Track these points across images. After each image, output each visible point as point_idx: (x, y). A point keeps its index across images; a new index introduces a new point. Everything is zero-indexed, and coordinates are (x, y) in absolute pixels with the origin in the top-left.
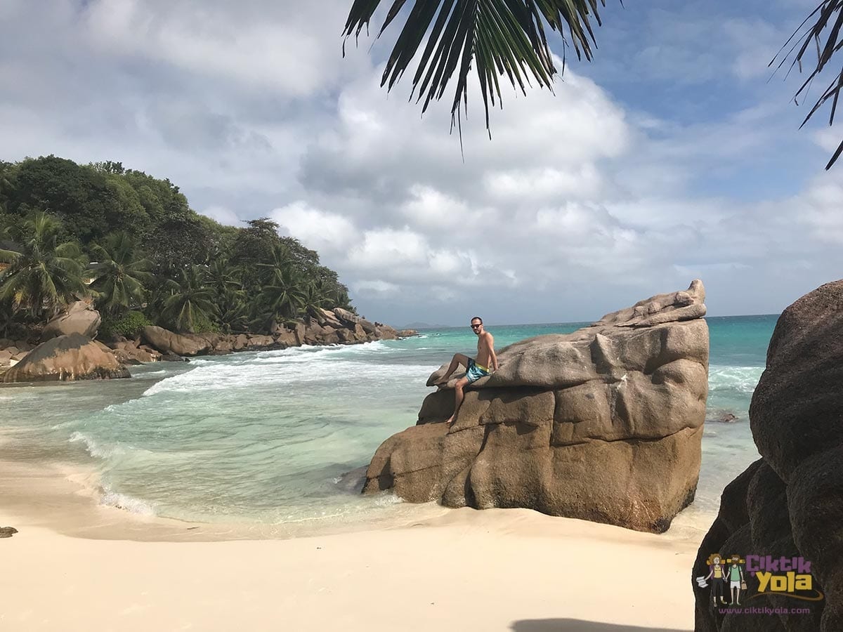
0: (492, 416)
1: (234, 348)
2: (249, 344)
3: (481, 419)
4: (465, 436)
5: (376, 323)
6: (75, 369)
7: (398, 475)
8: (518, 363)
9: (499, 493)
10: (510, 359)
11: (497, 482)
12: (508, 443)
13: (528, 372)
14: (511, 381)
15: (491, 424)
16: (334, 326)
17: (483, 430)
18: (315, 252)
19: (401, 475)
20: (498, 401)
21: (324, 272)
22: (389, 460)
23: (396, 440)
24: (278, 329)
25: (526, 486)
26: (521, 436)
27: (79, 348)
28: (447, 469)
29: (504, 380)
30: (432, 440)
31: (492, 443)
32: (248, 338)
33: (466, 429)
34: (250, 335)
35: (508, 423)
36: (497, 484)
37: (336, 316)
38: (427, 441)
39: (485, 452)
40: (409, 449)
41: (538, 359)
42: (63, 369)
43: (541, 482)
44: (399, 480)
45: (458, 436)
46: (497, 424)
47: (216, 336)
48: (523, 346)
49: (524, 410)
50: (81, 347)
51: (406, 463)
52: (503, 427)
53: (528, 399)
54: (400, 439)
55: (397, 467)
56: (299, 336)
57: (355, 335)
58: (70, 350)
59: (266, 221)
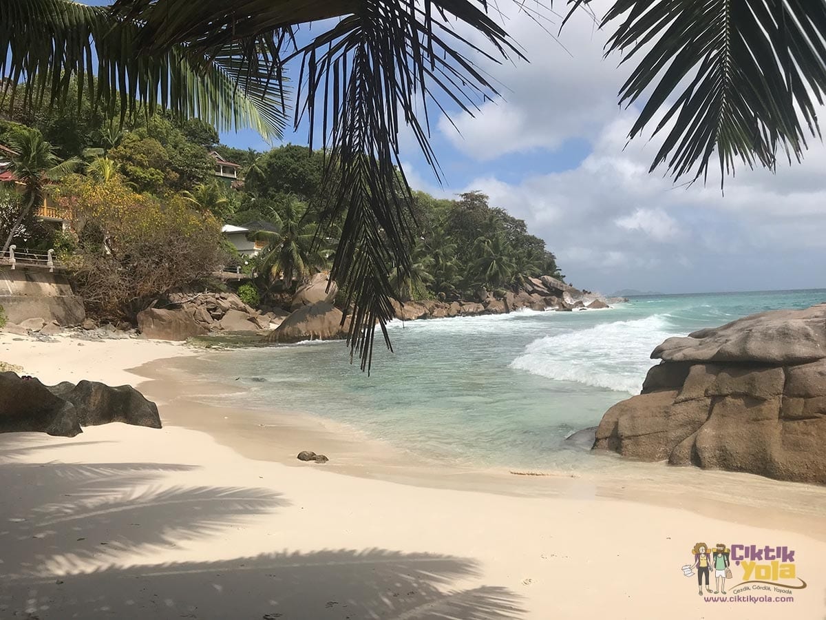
0: (718, 388)
1: (449, 315)
2: (463, 311)
3: (706, 391)
4: (691, 406)
5: (584, 290)
6: (323, 332)
7: (626, 438)
8: (746, 339)
9: (725, 460)
10: (737, 335)
11: (723, 449)
12: (735, 414)
13: (756, 348)
14: (738, 357)
15: (717, 396)
16: (541, 293)
17: (709, 401)
18: (523, 221)
19: (629, 438)
20: (724, 375)
21: (532, 240)
22: (617, 424)
23: (623, 407)
24: (488, 297)
25: (753, 455)
26: (749, 409)
27: (325, 314)
28: (673, 435)
29: (730, 355)
30: (658, 409)
31: (717, 414)
32: (461, 305)
33: (692, 400)
34: (462, 302)
35: (735, 395)
36: (723, 451)
37: (543, 283)
38: (653, 409)
39: (710, 421)
40: (635, 415)
41: (767, 336)
42: (313, 332)
43: (769, 452)
44: (626, 442)
45: (684, 406)
46: (723, 396)
47: (432, 303)
48: (751, 322)
49: (751, 383)
50: (327, 313)
51: (633, 427)
52: (729, 399)
53: (756, 374)
54: (626, 406)
55: (625, 430)
56: (508, 304)
57: (563, 302)
58: (318, 316)
59: (476, 194)
